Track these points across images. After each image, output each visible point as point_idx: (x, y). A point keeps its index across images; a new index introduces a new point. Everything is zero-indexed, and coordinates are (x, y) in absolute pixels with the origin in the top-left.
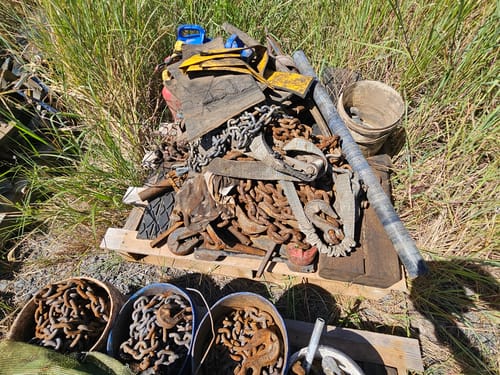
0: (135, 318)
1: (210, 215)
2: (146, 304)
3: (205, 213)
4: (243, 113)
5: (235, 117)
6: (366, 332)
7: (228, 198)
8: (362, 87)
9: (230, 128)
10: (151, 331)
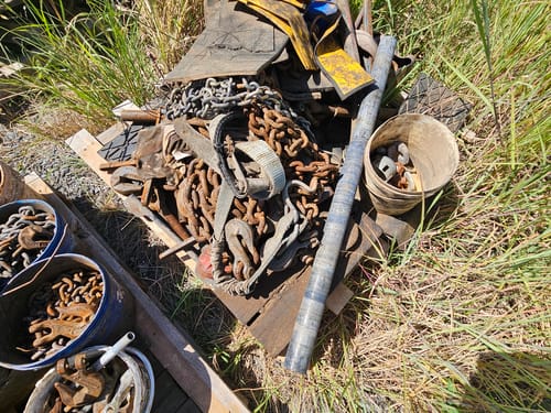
0: (10, 219)
1: (159, 172)
2: (30, 214)
3: (154, 166)
4: (228, 78)
5: (218, 79)
6: (217, 377)
7: (181, 164)
8: (426, 125)
9: (206, 89)
10: (9, 239)
